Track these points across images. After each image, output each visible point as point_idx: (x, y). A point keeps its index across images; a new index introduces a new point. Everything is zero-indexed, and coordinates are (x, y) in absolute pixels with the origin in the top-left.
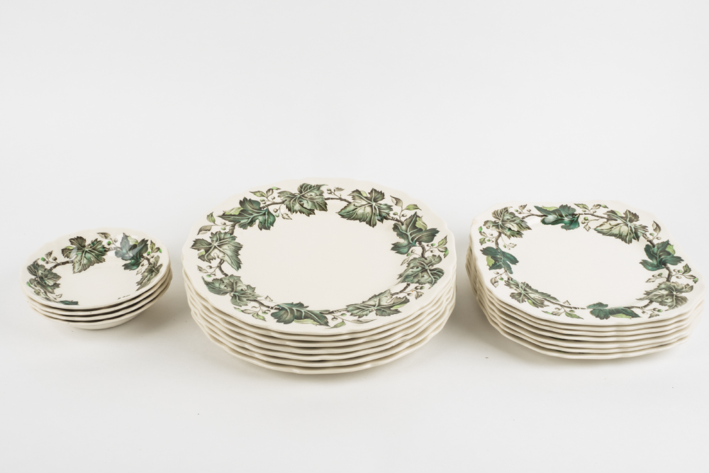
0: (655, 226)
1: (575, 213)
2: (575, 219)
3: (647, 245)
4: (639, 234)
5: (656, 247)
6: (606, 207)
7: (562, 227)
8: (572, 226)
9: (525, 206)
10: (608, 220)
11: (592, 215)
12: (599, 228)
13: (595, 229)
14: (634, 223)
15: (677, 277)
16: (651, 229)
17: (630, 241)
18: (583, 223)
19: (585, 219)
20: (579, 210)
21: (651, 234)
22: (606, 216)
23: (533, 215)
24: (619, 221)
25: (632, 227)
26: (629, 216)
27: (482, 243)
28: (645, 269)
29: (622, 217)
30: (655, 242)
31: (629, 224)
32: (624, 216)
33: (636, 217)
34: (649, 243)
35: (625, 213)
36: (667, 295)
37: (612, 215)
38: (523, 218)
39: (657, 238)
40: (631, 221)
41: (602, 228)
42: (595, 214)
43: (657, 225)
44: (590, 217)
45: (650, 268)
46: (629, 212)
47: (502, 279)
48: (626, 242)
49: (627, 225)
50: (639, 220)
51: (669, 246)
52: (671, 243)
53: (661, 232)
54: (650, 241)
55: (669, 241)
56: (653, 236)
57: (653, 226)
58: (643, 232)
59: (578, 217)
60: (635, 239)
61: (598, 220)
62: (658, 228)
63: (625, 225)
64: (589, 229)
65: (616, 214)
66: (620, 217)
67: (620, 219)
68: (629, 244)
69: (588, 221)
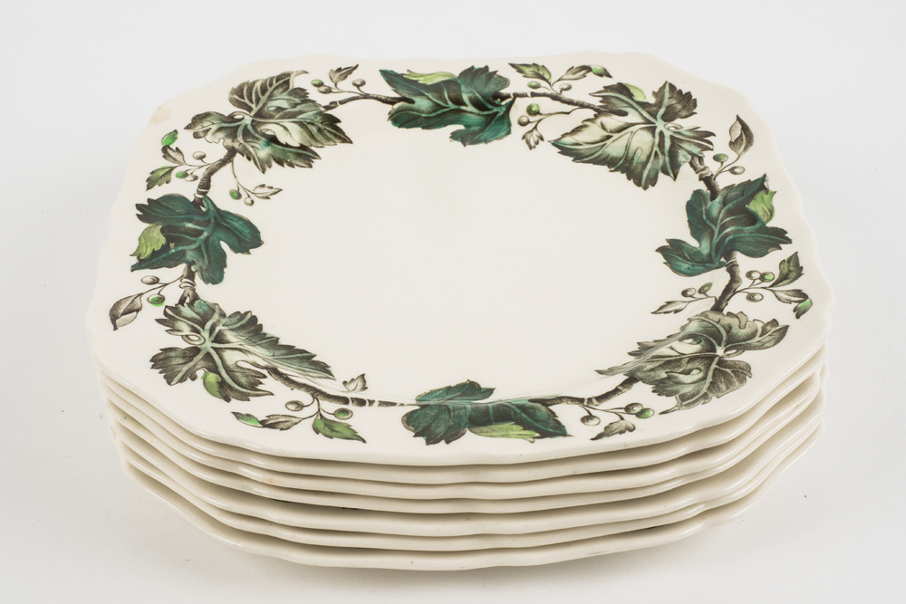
0: (738, 132)
1: (504, 91)
2: (502, 111)
3: (697, 193)
4: (682, 156)
5: (719, 199)
6: (604, 73)
7: (454, 136)
8: (486, 134)
9: (351, 70)
10: (599, 112)
11: (555, 98)
12: (568, 140)
13: (556, 144)
14: (678, 121)
15: (751, 298)
16: (721, 143)
17: (653, 181)
18: (522, 124)
19: (530, 111)
20: (517, 84)
21: (716, 158)
22: (596, 102)
23: (366, 96)
24: (633, 117)
25: (667, 134)
26: (666, 102)
27: (151, 183)
28: (667, 269)
29: (644, 105)
30: (723, 181)
31: (660, 125)
32: (652, 100)
33: (687, 103)
34: (702, 186)
35: (659, 95)
36: (692, 359)
37: (617, 97)
38: (332, 105)
39: (732, 171)
40: (668, 117)
41: (580, 137)
42: (566, 95)
43: (745, 128)
44: (545, 105)
45: (685, 266)
46: (672, 87)
47: (161, 300)
48: (638, 183)
49: (652, 130)
50: (695, 113)
51: (762, 193)
52: (770, 184)
53: (751, 149)
54: (708, 181)
55: (769, 177)
56: (722, 163)
57: (732, 133)
58: (696, 150)
59: (511, 104)
60: (666, 172)
61: (568, 113)
62: (744, 137)
63: (646, 128)
64: (537, 143)
65: (630, 95)
66: (638, 103)
67: (636, 110)
68: (645, 188)
69: (538, 117)
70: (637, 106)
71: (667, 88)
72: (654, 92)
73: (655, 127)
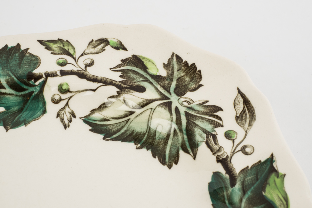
0: (241, 106)
1: (37, 71)
2: (36, 90)
3: (216, 175)
4: (199, 137)
5: (238, 186)
6: (120, 47)
8: (24, 115)
10: (122, 88)
11: (81, 75)
12: (97, 116)
13: (87, 120)
14: (189, 95)
17: (175, 159)
18: (56, 102)
19: (62, 90)
20: (48, 63)
21: (228, 135)
22: (116, 77)
24: (150, 93)
25: (182, 110)
26: (176, 75)
29: (158, 78)
30: (238, 164)
31: (174, 99)
32: (163, 73)
33: (193, 74)
34: (220, 168)
35: (168, 66)
37: (134, 70)
39: (243, 150)
40: (180, 92)
41: (106, 113)
42: (91, 71)
43: (246, 102)
44: (73, 82)
46: (179, 59)
48: (163, 162)
49: (168, 105)
50: (202, 85)
51: (273, 176)
52: (279, 165)
53: (255, 124)
54: (224, 162)
55: (276, 158)
56: (233, 141)
57: (237, 107)
58: (209, 127)
59: (44, 82)
60: (186, 151)
61: (94, 90)
62: (247, 112)
63: (163, 103)
64: (70, 121)
65: (145, 68)
66: (153, 76)
67: (152, 84)
68: (170, 167)
69: (68, 95)
70: (152, 80)
71: (175, 60)
72: (164, 64)
73: (171, 103)
